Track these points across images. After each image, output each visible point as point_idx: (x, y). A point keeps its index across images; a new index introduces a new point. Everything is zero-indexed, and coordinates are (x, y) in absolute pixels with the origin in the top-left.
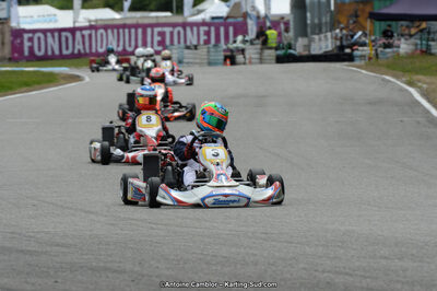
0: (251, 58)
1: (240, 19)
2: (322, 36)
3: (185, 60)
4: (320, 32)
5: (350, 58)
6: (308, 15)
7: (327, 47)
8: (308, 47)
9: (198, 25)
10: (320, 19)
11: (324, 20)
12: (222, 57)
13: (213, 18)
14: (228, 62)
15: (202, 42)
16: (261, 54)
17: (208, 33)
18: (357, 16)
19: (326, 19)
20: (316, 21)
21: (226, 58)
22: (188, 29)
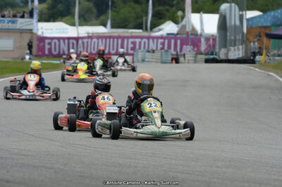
0: (188, 60)
1: (185, 36)
2: (236, 47)
3: (146, 60)
4: (235, 45)
5: (253, 62)
6: (228, 34)
7: (239, 54)
8: (227, 54)
9: (158, 38)
10: (235, 37)
11: (237, 37)
12: (170, 59)
13: (168, 34)
14: (174, 62)
15: (159, 48)
16: (195, 57)
17: (163, 44)
18: (260, 36)
19: (239, 37)
20: (233, 38)
21: (172, 59)
22: (151, 40)
